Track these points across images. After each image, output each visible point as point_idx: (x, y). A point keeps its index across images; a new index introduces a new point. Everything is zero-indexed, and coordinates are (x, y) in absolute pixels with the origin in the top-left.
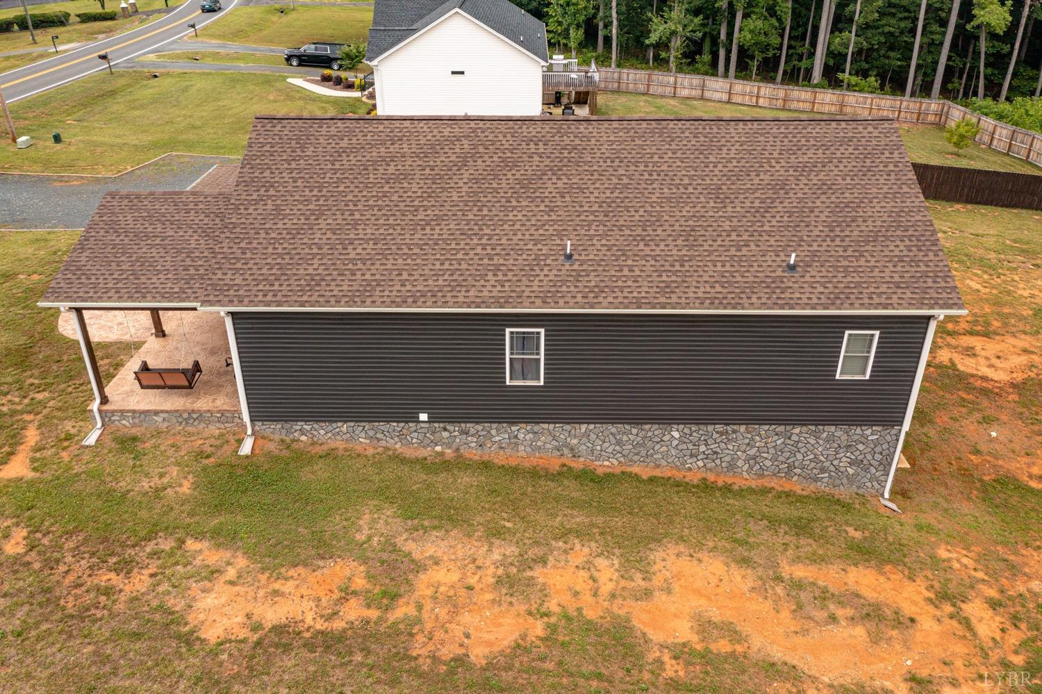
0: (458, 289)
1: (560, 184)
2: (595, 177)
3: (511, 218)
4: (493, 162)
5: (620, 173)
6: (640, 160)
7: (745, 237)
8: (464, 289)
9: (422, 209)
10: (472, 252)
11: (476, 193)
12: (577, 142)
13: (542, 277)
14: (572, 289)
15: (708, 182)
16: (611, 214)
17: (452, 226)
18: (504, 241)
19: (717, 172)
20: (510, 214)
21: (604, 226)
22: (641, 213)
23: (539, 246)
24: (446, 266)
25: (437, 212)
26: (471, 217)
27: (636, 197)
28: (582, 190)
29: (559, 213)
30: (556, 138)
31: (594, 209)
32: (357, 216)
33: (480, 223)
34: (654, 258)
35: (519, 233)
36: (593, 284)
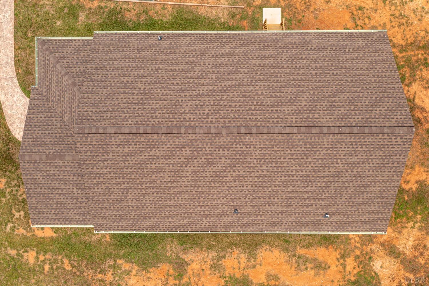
0: (192, 225)
1: (234, 175)
2: (251, 170)
3: (212, 192)
4: (202, 161)
5: (263, 168)
6: (274, 160)
7: (312, 202)
8: (194, 225)
9: (172, 188)
10: (196, 209)
11: (195, 180)
12: (244, 148)
13: (225, 220)
14: (237, 224)
15: (304, 173)
16: (256, 191)
17: (186, 197)
18: (209, 204)
19: (310, 168)
20: (211, 191)
21: (253, 196)
22: (270, 190)
23: (224, 206)
24: (186, 215)
25: (179, 190)
26: (194, 192)
27: (268, 182)
28: (244, 177)
29: (233, 190)
30: (234, 146)
31: (249, 188)
32: (144, 192)
33: (198, 195)
34: (271, 211)
35: (216, 200)
36: (245, 222)
